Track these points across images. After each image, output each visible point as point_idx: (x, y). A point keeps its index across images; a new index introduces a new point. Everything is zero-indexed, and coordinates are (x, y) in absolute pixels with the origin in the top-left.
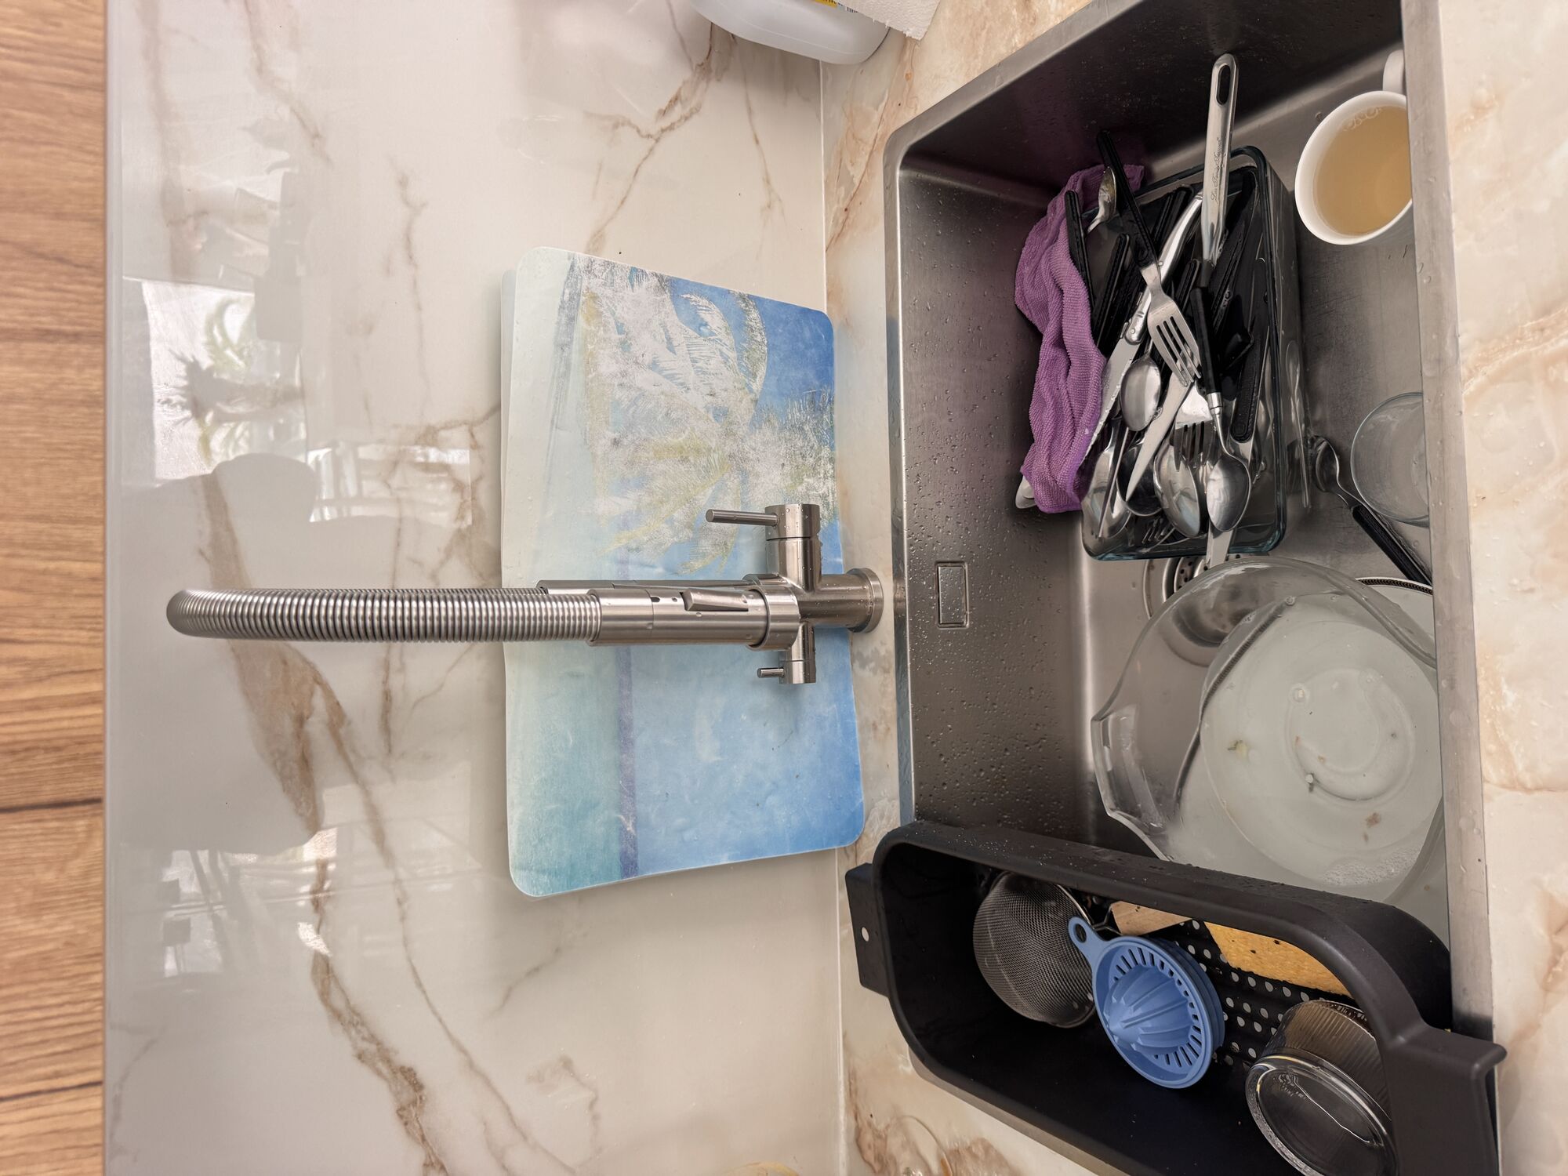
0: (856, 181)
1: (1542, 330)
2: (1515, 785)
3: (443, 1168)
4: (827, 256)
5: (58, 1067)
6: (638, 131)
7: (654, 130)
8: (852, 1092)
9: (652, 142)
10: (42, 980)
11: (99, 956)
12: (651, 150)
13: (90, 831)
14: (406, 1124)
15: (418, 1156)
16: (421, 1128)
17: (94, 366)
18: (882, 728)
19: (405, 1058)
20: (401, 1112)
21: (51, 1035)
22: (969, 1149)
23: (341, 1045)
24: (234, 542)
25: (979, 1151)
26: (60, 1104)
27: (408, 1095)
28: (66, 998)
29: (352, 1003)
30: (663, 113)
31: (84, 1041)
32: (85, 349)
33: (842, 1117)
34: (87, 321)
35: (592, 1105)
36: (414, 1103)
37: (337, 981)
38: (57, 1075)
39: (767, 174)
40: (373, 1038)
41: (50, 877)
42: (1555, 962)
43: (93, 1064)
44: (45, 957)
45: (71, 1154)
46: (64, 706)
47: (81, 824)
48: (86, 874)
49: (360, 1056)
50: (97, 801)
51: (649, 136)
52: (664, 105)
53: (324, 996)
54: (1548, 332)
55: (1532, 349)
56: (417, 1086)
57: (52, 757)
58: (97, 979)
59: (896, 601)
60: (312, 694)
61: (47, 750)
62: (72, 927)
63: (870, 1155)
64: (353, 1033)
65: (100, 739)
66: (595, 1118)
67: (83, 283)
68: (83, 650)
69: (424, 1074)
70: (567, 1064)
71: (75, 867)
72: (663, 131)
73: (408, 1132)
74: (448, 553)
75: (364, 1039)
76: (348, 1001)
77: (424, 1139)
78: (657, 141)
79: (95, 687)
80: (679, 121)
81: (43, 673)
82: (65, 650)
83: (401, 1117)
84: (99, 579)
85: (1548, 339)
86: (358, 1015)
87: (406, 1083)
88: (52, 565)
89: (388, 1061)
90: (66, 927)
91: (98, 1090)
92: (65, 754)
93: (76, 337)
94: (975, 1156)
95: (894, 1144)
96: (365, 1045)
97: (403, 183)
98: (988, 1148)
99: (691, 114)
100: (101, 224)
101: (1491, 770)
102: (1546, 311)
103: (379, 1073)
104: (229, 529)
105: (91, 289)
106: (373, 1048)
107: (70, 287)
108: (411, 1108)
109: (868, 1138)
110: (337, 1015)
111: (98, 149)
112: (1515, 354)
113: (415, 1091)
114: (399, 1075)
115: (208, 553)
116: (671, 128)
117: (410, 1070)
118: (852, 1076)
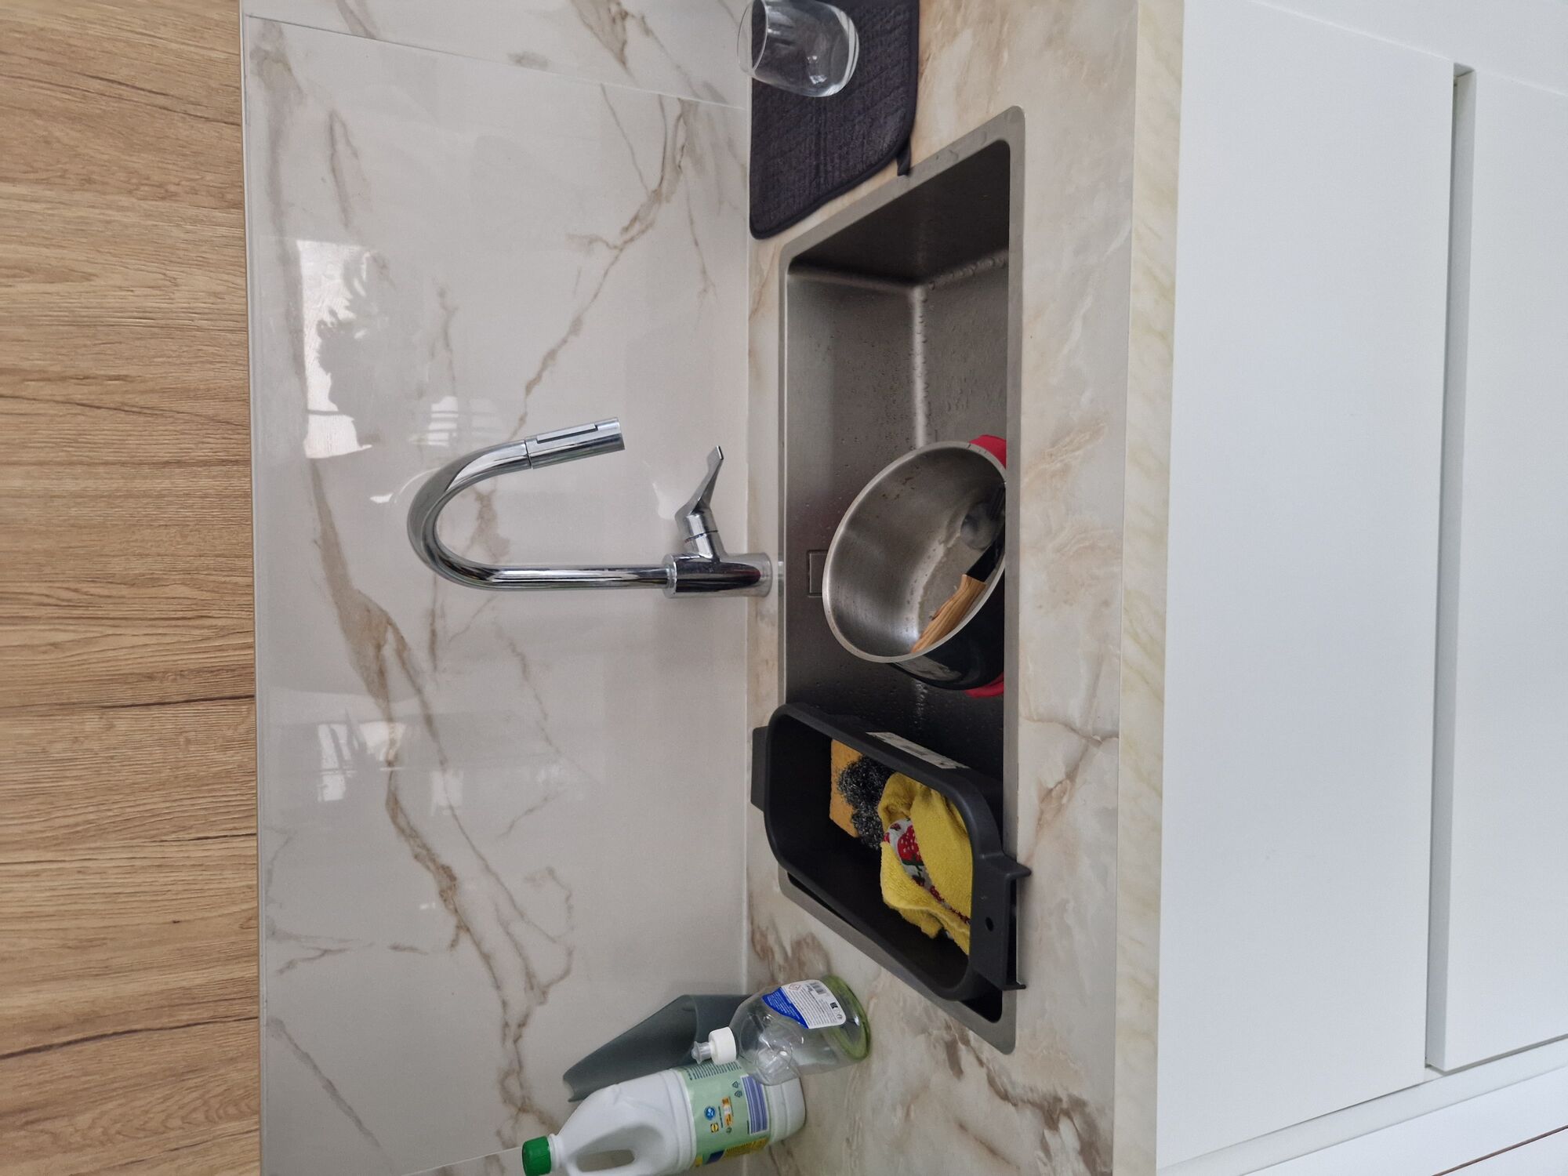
0: (765, 273)
1: (1051, 455)
2: (1030, 718)
3: (468, 930)
4: (750, 323)
5: (236, 825)
6: (608, 245)
7: (619, 243)
9: (616, 252)
10: (227, 783)
11: (254, 773)
12: (617, 258)
13: (249, 711)
14: (445, 900)
15: (452, 921)
16: (454, 904)
17: (245, 477)
19: (446, 859)
20: (443, 894)
21: (231, 809)
23: (403, 851)
24: (336, 535)
25: (809, 940)
26: (236, 843)
27: (446, 882)
28: (238, 792)
29: (412, 824)
30: (626, 229)
31: (246, 814)
32: (241, 468)
33: (745, 924)
34: (241, 453)
35: (568, 899)
36: (450, 888)
37: (401, 809)
38: (235, 829)
39: (704, 267)
40: (424, 846)
41: (229, 733)
42: (1041, 818)
43: (252, 825)
44: (228, 772)
45: (243, 867)
46: (235, 649)
47: (244, 708)
48: (248, 733)
49: (416, 857)
50: (253, 696)
51: (615, 247)
52: (626, 223)
53: (394, 818)
55: (1047, 467)
56: (452, 878)
57: (230, 674)
59: (780, 575)
60: (385, 631)
61: (227, 671)
64: (412, 843)
65: (253, 666)
66: (570, 908)
67: (239, 434)
68: (244, 621)
69: (457, 870)
70: (551, 872)
71: (242, 729)
72: (626, 242)
73: (446, 906)
74: (473, 540)
75: (418, 846)
76: (408, 823)
77: (456, 911)
78: (621, 250)
79: (250, 640)
80: (637, 235)
81: (226, 632)
82: (235, 621)
83: (442, 896)
84: (252, 586)
86: (415, 831)
87: (445, 876)
89: (434, 861)
90: (238, 758)
91: (255, 838)
92: (236, 673)
96: (419, 850)
97: (442, 294)
98: (814, 938)
99: (647, 228)
103: (428, 868)
104: (332, 526)
106: (424, 852)
108: (449, 891)
109: (758, 936)
110: (402, 831)
112: (1041, 468)
113: (451, 880)
114: (441, 871)
115: (320, 542)
116: (632, 239)
117: (448, 867)
118: (750, 896)
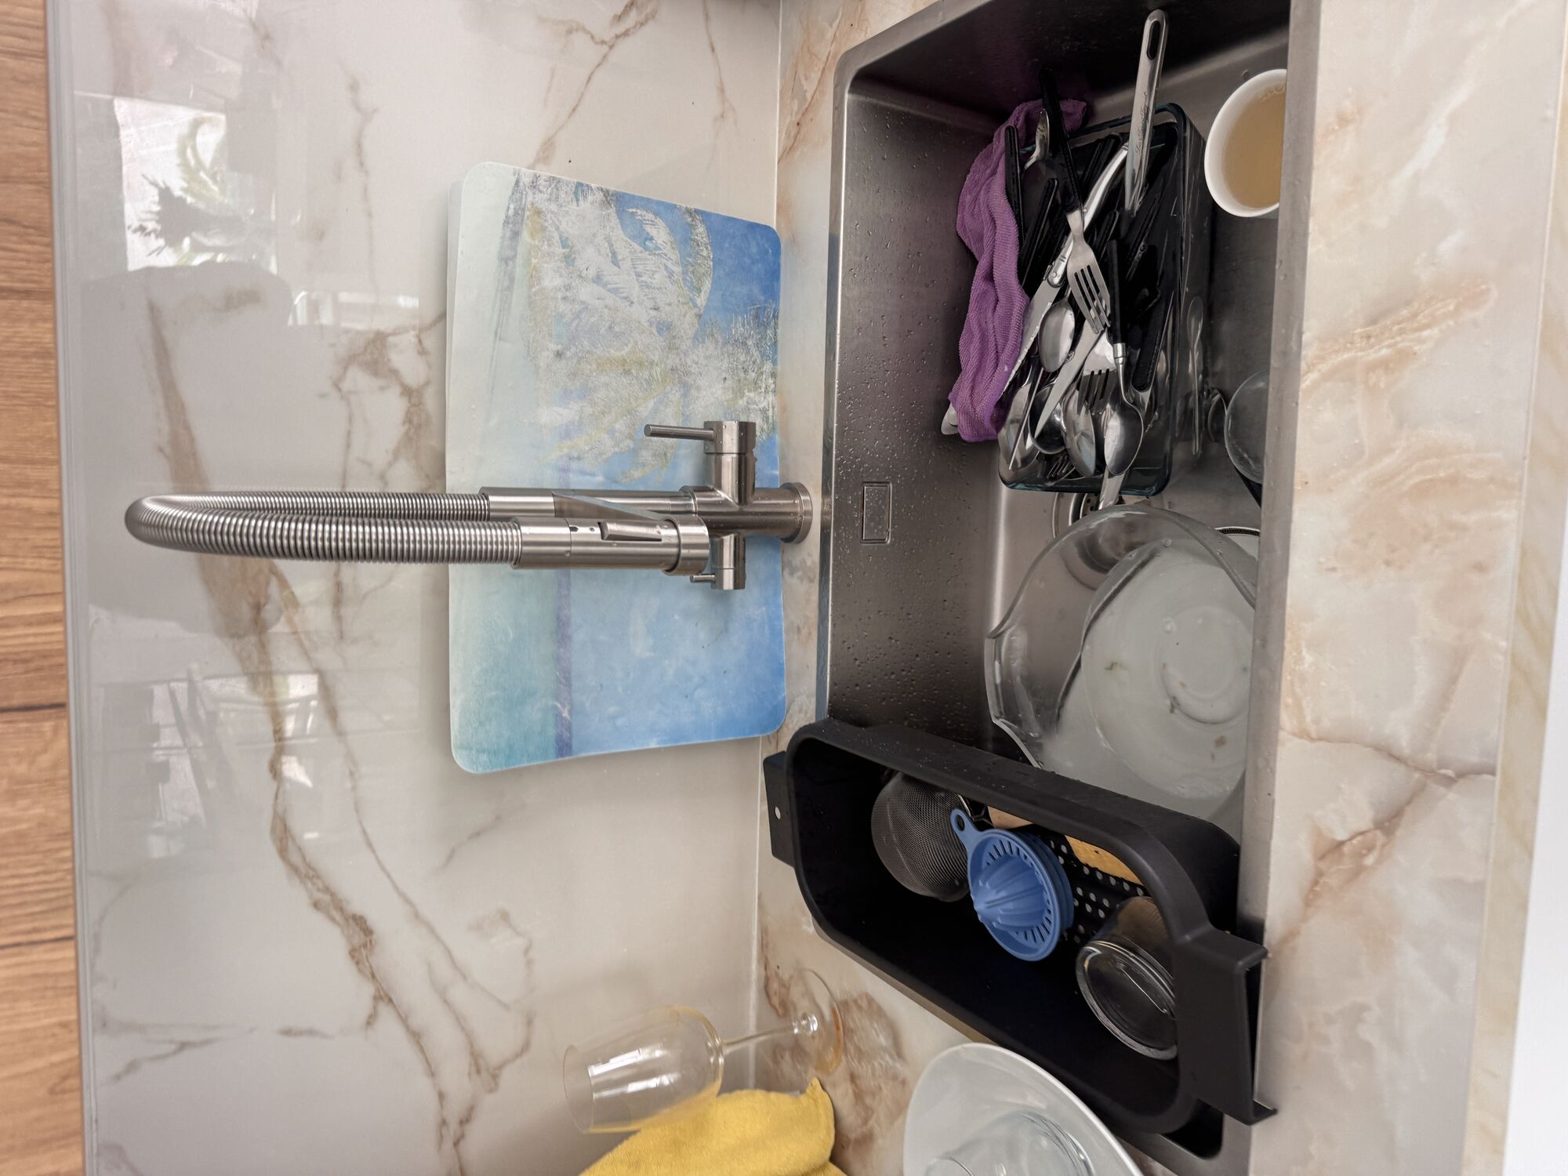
0: (809, 96)
1: (1369, 337)
2: (1303, 734)
3: (390, 1001)
4: (779, 168)
5: (36, 924)
6: (592, 37)
7: (608, 36)
8: (763, 946)
9: (605, 48)
10: (19, 854)
11: (69, 834)
12: (605, 57)
13: (56, 730)
14: (357, 963)
15: (369, 990)
16: (371, 967)
17: (45, 320)
18: (804, 631)
19: (357, 907)
20: (353, 953)
21: (28, 898)
22: (855, 1001)
23: (298, 896)
24: (192, 440)
25: (864, 1004)
26: (39, 954)
27: (358, 939)
28: (40, 868)
29: (307, 859)
30: (619, 18)
31: (55, 904)
32: (36, 305)
33: (754, 967)
34: (36, 278)
35: (526, 951)
36: (365, 946)
37: (294, 840)
38: (36, 930)
39: (721, 83)
40: (327, 890)
41: (22, 769)
42: (1316, 883)
43: (64, 922)
44: (21, 836)
45: (50, 993)
46: (30, 624)
47: (47, 726)
48: (55, 766)
49: (316, 905)
50: (62, 706)
51: (603, 42)
52: (619, 10)
53: (283, 852)
54: (1373, 340)
55: (1359, 354)
56: (368, 931)
57: (20, 668)
58: (68, 853)
59: (823, 513)
60: (268, 584)
61: (15, 662)
62: (43, 811)
63: (776, 1001)
64: (309, 885)
65: (63, 653)
66: (529, 963)
67: (33, 243)
68: (44, 576)
69: (374, 919)
70: (504, 916)
71: (45, 760)
72: (617, 37)
73: (360, 971)
74: (396, 454)
75: (319, 890)
76: (304, 858)
77: (373, 976)
78: (611, 47)
79: (57, 608)
80: (634, 27)
81: (10, 595)
82: (27, 576)
83: (353, 957)
84: (56, 514)
85: (1372, 347)
86: (313, 869)
87: (357, 929)
88: (13, 501)
89: (341, 910)
90: (38, 810)
91: (72, 943)
92: (32, 665)
93: (27, 294)
94: (860, 1008)
95: (796, 993)
96: (319, 896)
97: (354, 87)
98: (871, 1001)
99: (647, 20)
100: (46, 188)
101: (1286, 720)
102: (1373, 321)
103: (333, 919)
104: (187, 427)
105: (41, 249)
106: (327, 898)
107: (18, 247)
108: (362, 949)
109: (775, 986)
110: (295, 869)
111: (41, 115)
112: (1345, 356)
113: (366, 935)
114: (351, 921)
115: (168, 450)
116: (626, 34)
117: (361, 918)
118: (764, 931)
